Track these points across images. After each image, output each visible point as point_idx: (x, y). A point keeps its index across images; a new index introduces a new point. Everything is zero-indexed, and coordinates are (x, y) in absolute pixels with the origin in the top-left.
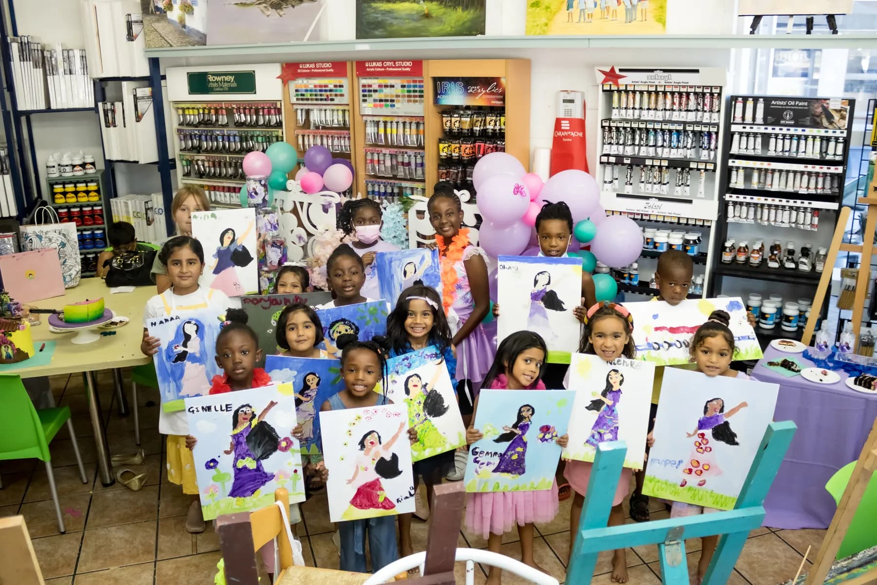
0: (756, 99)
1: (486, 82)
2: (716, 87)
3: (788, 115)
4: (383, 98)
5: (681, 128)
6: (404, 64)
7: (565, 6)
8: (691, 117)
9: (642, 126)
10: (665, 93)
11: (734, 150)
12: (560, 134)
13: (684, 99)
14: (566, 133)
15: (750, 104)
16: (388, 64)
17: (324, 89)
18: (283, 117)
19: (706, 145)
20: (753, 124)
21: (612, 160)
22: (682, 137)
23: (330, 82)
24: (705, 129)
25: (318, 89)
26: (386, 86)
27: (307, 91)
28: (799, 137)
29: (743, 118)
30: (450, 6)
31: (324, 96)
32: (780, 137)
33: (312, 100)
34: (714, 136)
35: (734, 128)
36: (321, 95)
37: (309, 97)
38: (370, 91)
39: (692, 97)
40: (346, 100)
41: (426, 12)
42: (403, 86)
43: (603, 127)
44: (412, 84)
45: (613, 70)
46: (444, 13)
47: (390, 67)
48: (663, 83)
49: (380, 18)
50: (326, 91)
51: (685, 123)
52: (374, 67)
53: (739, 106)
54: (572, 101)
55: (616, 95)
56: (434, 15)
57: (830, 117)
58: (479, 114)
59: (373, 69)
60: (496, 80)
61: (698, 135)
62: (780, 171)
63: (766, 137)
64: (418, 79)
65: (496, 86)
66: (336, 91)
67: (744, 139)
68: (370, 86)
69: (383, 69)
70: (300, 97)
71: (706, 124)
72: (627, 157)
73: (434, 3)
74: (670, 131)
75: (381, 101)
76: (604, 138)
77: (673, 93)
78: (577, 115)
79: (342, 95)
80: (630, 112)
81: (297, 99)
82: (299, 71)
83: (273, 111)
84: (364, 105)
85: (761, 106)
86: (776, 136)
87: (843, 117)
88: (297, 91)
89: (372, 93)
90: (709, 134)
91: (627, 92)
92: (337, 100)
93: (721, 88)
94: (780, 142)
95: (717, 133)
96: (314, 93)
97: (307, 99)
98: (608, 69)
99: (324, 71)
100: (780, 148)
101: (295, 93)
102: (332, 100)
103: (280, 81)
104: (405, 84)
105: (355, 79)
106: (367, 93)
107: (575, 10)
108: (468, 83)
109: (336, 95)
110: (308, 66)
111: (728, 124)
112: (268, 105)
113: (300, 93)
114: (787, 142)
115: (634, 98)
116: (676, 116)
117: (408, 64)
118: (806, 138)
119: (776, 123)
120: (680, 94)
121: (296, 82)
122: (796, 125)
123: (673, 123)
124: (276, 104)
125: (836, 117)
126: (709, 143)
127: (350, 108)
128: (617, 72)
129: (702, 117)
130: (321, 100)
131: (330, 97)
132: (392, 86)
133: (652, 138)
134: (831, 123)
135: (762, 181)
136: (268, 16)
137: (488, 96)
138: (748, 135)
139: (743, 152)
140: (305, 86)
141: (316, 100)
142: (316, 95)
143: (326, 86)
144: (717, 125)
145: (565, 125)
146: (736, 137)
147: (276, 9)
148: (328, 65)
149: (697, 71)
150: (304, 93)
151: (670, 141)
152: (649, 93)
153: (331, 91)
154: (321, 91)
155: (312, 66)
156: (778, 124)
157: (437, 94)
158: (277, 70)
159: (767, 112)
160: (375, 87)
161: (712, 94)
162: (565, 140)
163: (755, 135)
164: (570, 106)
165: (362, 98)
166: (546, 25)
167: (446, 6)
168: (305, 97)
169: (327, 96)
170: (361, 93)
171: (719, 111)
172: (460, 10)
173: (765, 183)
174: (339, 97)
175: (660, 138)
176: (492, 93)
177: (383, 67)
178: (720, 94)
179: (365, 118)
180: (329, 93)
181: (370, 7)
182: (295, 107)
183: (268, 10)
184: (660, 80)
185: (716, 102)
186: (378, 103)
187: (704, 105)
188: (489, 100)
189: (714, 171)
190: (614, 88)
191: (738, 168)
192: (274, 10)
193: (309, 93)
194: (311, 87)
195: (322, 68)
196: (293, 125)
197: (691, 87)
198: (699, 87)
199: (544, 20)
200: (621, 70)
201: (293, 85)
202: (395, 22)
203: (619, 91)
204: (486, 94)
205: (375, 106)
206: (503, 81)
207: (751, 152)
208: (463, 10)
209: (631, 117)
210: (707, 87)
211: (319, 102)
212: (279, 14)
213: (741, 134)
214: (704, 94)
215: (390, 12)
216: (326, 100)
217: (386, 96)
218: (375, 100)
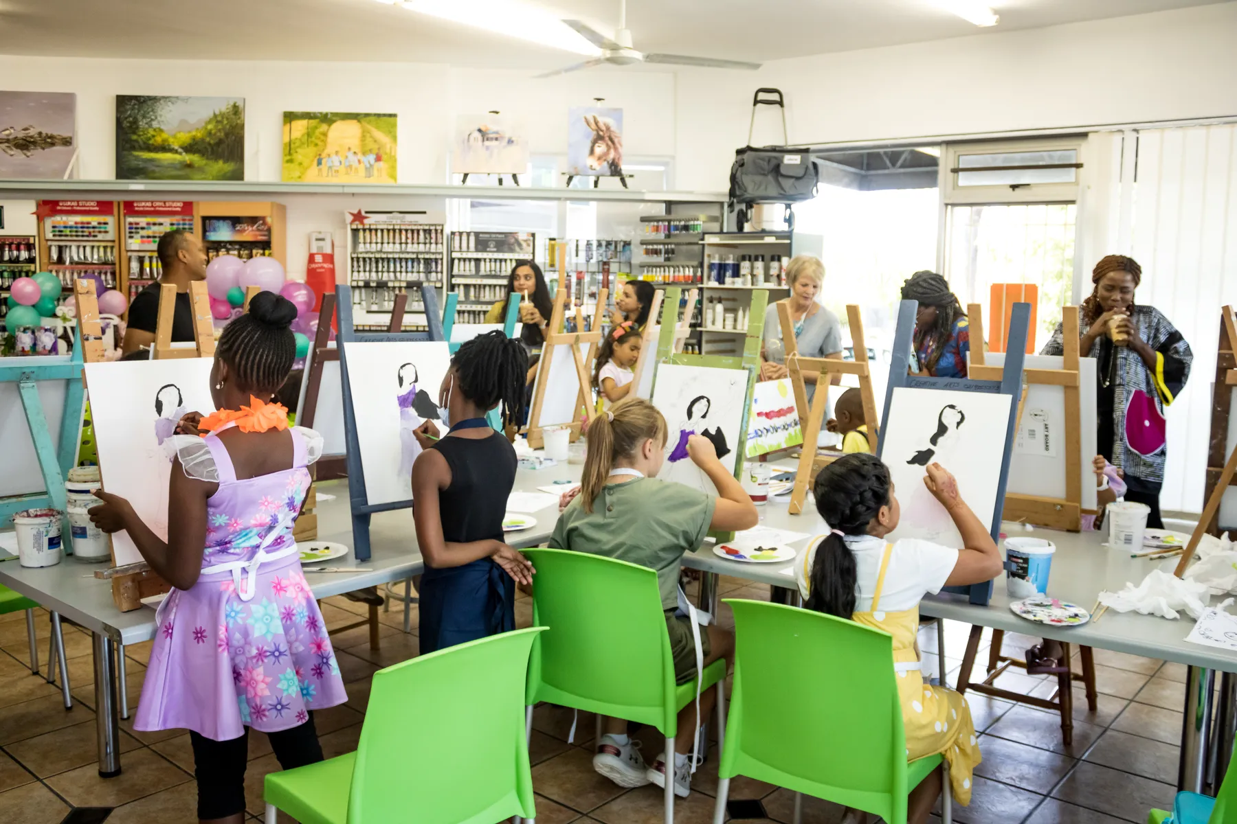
0: (468, 234)
1: (253, 220)
2: (439, 225)
3: (492, 245)
4: (151, 235)
5: (414, 256)
6: (175, 205)
7: (315, 162)
8: (421, 248)
9: (384, 256)
10: (400, 230)
11: (455, 271)
12: (313, 266)
13: (415, 235)
14: (319, 265)
15: (464, 237)
16: (158, 204)
17: (86, 225)
18: (36, 253)
19: (434, 268)
20: (468, 251)
21: (361, 284)
22: (415, 264)
23: (94, 220)
24: (433, 257)
25: (79, 225)
26: (154, 224)
27: (65, 227)
28: (501, 260)
29: (460, 247)
30: (212, 159)
31: (84, 233)
32: (488, 260)
33: (71, 236)
34: (440, 262)
35: (454, 255)
36: (82, 232)
37: (68, 233)
38: (137, 228)
39: (422, 233)
40: (110, 236)
41: (188, 162)
42: (172, 224)
43: (352, 259)
44: (181, 222)
45: (359, 212)
46: (206, 165)
47: (159, 207)
48: (399, 222)
49: (141, 165)
50: (88, 228)
51: (417, 253)
52: (143, 207)
53: (457, 238)
54: (323, 240)
55: (361, 233)
56: (196, 165)
57: (520, 245)
58: (246, 248)
59: (141, 209)
60: (263, 218)
61: (427, 262)
62: (490, 286)
63: (477, 260)
64: (187, 218)
65: (262, 224)
66: (100, 228)
67: (462, 263)
68: (137, 224)
69: (152, 209)
70: (57, 233)
71: (433, 253)
72: (373, 281)
73: (196, 155)
74: (407, 259)
75: (149, 237)
76: (353, 267)
77: (406, 231)
78: (328, 251)
79: (106, 232)
80: (374, 245)
81: (54, 235)
82: (59, 208)
83: (22, 247)
84: (130, 241)
85: (472, 239)
86: (485, 260)
87: (529, 245)
88: (54, 227)
89: (140, 230)
90: (436, 260)
91: (370, 230)
92: (100, 237)
93: (443, 225)
94: (488, 264)
95: (442, 259)
96: (75, 229)
97: (66, 236)
98: (355, 212)
99: (88, 208)
100: (488, 269)
101: (52, 229)
102: (95, 236)
103: (35, 217)
104: (175, 222)
105: (122, 217)
106: (133, 230)
107: (324, 167)
108: (235, 221)
109: (100, 232)
110: (69, 203)
111: (450, 251)
112: (18, 241)
113: (57, 229)
114: (493, 264)
115: (376, 235)
116: (410, 248)
117: (179, 204)
118: (506, 260)
119: (484, 250)
120: (413, 231)
121: (53, 218)
122: (498, 251)
123: (408, 253)
124: (29, 240)
125: (524, 244)
126: (436, 267)
127: (117, 244)
128: (363, 214)
129: (430, 248)
130: (83, 236)
131: (92, 234)
132: (161, 224)
133: (392, 265)
134: (521, 249)
135: (477, 295)
136: (12, 155)
137: (254, 233)
138: (464, 260)
139: (462, 273)
140: (64, 222)
141: (77, 236)
142: (77, 232)
143: (89, 223)
144: (442, 253)
145: (318, 258)
146: (456, 262)
147: (22, 149)
148: (92, 204)
149: (425, 213)
150: (62, 229)
151: (407, 267)
152: (388, 230)
153: (94, 227)
154: (82, 227)
155: (75, 204)
156: (486, 251)
157: (205, 231)
158: (31, 206)
159: (478, 242)
160: (144, 225)
161: (436, 230)
162: (318, 270)
163: (470, 260)
164: (321, 243)
165: (128, 235)
166: (300, 177)
167: (207, 159)
168: (63, 233)
169: (90, 233)
170: (128, 230)
171: (442, 243)
172: (221, 162)
173: (479, 297)
174: (103, 234)
175: (398, 265)
176: (258, 230)
177: (152, 206)
178: (442, 231)
179: (129, 254)
180: (91, 230)
181: (131, 154)
182: (49, 243)
183: (12, 149)
184: (396, 221)
185: (439, 235)
186: (145, 239)
187: (431, 238)
188: (256, 236)
189: (442, 288)
190: (360, 227)
191: (459, 285)
192: (19, 151)
193: (69, 230)
194: (71, 223)
195: (85, 206)
196: (45, 260)
197: (420, 225)
198: (426, 225)
199: (298, 174)
200: (367, 212)
201: (49, 222)
202: (157, 169)
203: (364, 230)
204: (253, 230)
205: (143, 242)
206: (269, 220)
207: (467, 273)
208: (224, 162)
209: (374, 250)
210: (432, 225)
211: (80, 238)
212: (25, 154)
213: (459, 259)
214: (430, 230)
215: (152, 160)
216: (87, 236)
217: (154, 232)
218: (142, 237)
